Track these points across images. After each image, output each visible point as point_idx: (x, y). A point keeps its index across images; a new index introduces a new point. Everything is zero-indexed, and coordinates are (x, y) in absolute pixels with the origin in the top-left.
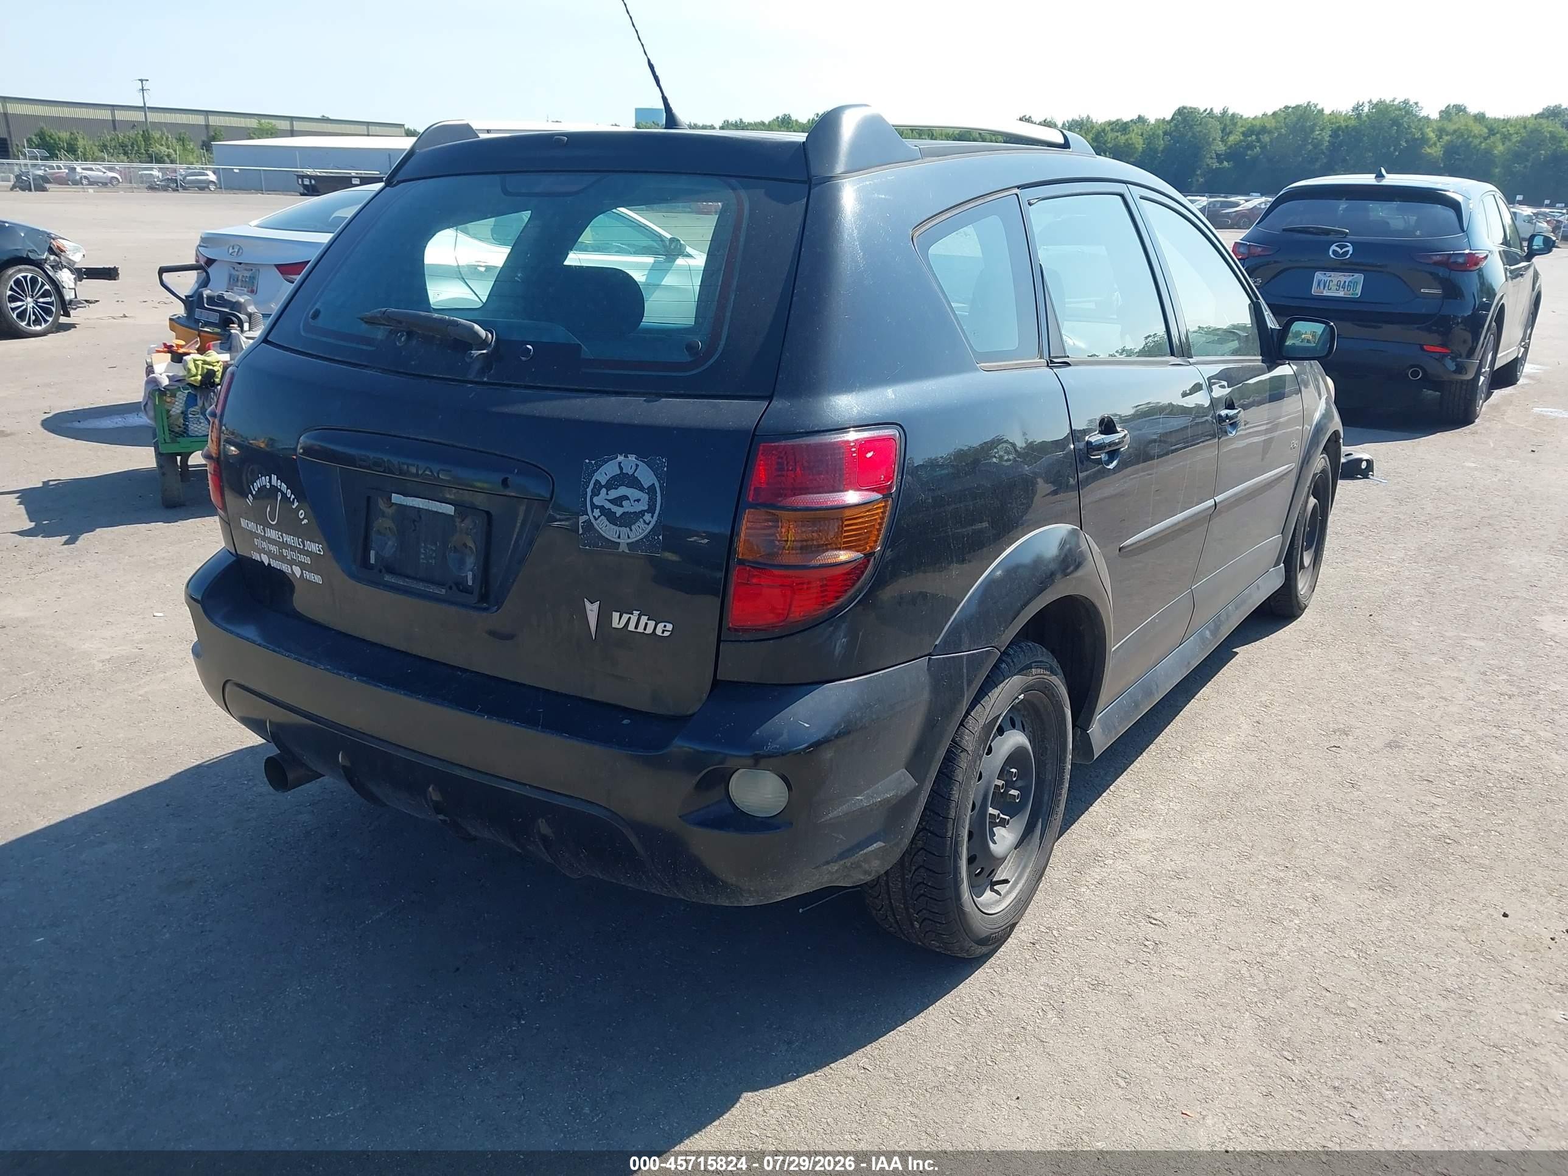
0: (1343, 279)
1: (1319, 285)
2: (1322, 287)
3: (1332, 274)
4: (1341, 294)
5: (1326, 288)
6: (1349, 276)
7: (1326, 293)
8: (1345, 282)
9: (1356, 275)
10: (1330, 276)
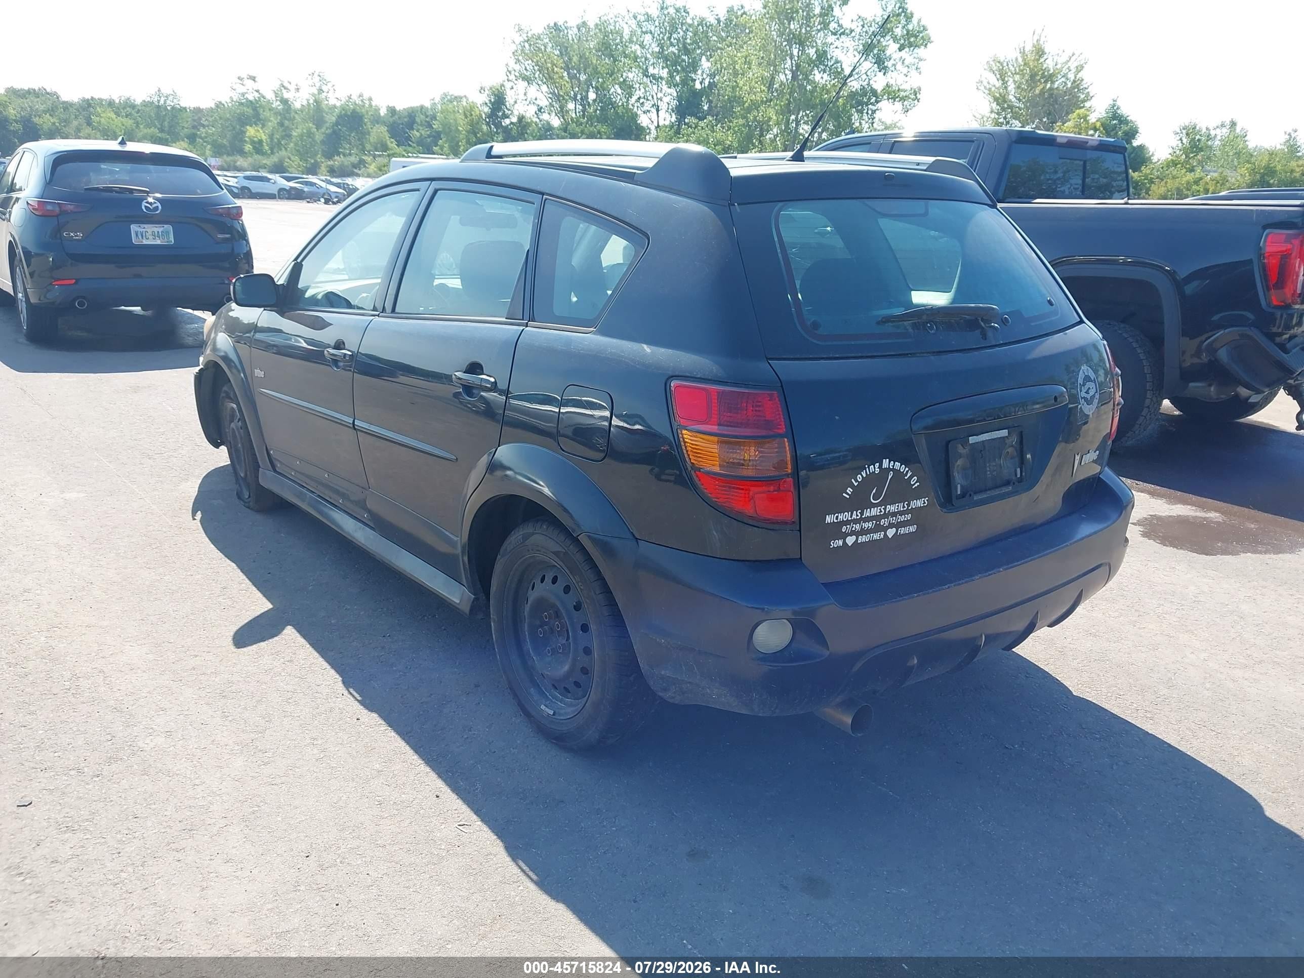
0: (156, 230)
1: (137, 235)
2: (140, 237)
3: (145, 226)
4: (158, 242)
5: (144, 238)
6: (160, 227)
7: (145, 242)
8: (158, 232)
9: (166, 226)
10: (144, 228)
